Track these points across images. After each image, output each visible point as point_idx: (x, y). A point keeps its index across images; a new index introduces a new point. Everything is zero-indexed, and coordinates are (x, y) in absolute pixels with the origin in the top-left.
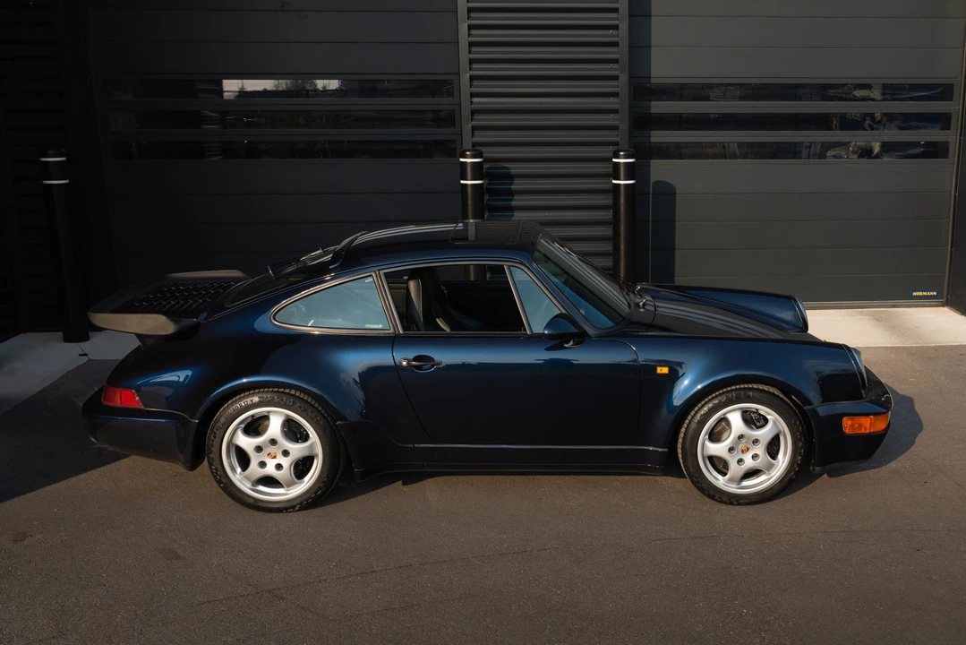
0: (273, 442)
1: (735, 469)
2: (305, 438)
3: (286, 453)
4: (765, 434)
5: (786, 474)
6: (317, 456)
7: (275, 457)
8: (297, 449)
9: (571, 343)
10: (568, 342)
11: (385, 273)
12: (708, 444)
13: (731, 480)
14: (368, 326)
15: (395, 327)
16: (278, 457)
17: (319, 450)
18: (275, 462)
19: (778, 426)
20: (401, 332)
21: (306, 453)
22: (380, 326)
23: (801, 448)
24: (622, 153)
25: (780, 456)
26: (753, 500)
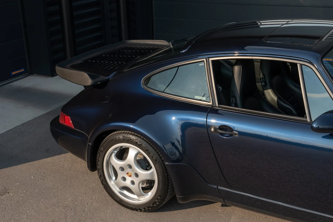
0: (130, 166)
3: (136, 175)
8: (143, 174)
11: (212, 61)
14: (196, 97)
15: (213, 102)
16: (132, 176)
17: (156, 178)
18: (131, 179)
20: (217, 105)
21: (148, 178)
22: (204, 99)
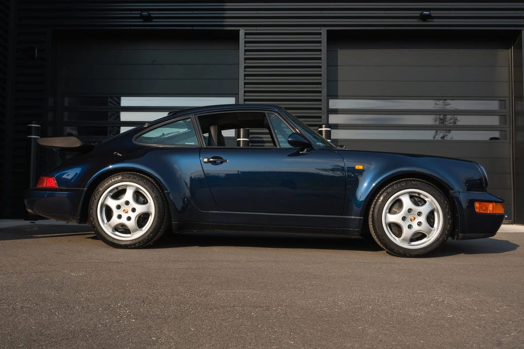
0: (127, 203)
1: (407, 233)
2: (145, 202)
3: (134, 210)
4: (425, 209)
5: (440, 236)
6: (151, 214)
7: (127, 212)
8: (140, 209)
9: (305, 150)
10: (303, 150)
12: (389, 216)
13: (404, 240)
15: (202, 144)
16: (129, 212)
17: (153, 211)
18: (127, 215)
19: (433, 205)
20: (205, 146)
21: (145, 211)
22: (193, 144)
23: (449, 219)
24: (324, 126)
25: (436, 225)
26: (420, 253)
